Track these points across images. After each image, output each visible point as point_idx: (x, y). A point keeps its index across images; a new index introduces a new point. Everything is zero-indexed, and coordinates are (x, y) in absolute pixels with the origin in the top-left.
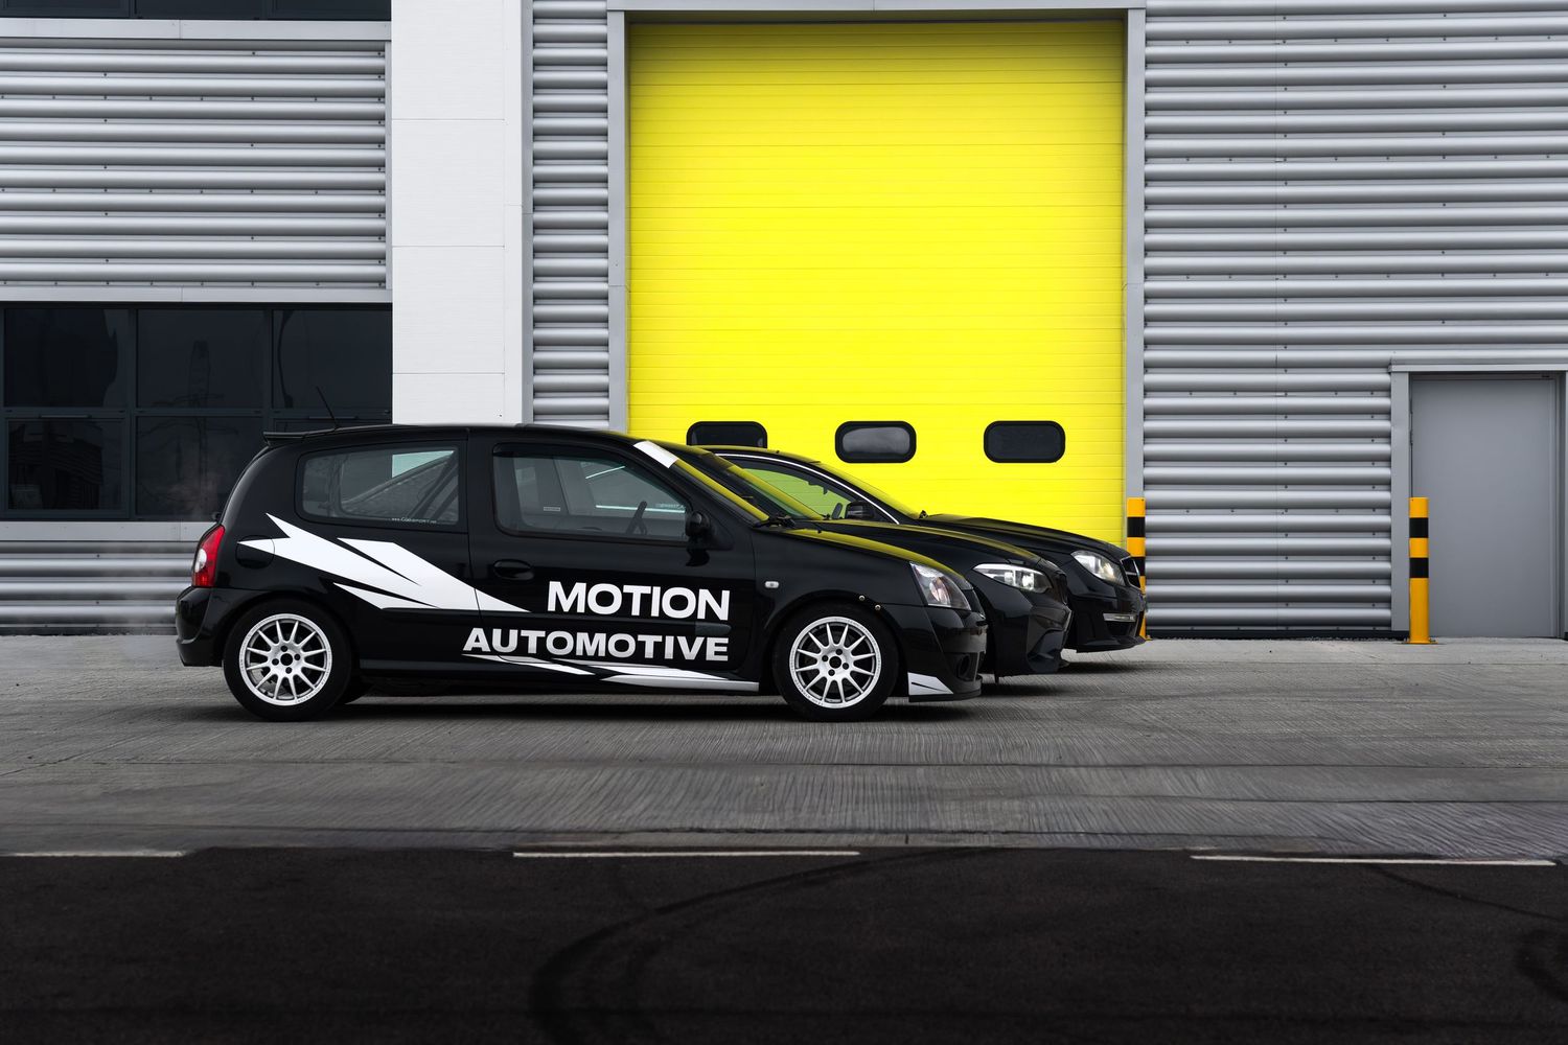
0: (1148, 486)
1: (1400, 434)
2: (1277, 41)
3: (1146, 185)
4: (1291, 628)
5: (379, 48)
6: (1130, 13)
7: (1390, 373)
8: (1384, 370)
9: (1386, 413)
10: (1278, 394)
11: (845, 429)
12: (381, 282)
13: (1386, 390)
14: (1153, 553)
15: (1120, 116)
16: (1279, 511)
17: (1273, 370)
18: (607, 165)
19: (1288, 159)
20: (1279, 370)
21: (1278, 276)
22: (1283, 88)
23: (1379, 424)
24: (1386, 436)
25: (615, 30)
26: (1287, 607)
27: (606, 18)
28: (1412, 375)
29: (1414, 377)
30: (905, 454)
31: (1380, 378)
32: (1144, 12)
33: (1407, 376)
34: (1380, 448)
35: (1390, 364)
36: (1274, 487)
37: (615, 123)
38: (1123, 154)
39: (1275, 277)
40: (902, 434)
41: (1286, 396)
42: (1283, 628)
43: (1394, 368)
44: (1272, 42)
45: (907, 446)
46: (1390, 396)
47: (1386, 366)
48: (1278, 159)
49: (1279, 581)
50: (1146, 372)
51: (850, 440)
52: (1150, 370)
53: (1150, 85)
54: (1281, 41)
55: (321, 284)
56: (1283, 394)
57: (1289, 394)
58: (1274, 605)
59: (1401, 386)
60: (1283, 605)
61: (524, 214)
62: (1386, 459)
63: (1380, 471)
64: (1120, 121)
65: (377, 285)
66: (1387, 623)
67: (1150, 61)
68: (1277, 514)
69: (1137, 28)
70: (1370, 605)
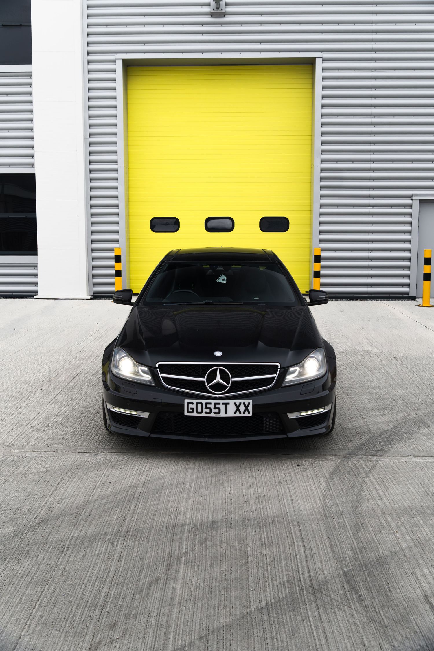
0: (320, 242)
1: (415, 223)
2: (372, 71)
3: (322, 127)
4: (372, 295)
5: (29, 75)
6: (316, 59)
7: (412, 200)
8: (410, 198)
9: (410, 215)
10: (370, 207)
11: (208, 220)
12: (33, 165)
13: (411, 206)
14: (323, 267)
15: (311, 101)
16: (369, 251)
17: (368, 198)
18: (116, 119)
19: (376, 117)
20: (370, 198)
21: (371, 162)
22: (374, 89)
23: (407, 219)
24: (410, 223)
25: (119, 66)
26: (371, 287)
27: (115, 62)
28: (420, 200)
29: (421, 201)
30: (230, 229)
31: (408, 201)
32: (321, 59)
33: (418, 200)
34: (407, 228)
35: (412, 196)
36: (367, 242)
37: (120, 103)
38: (312, 116)
39: (369, 162)
40: (229, 222)
41: (373, 208)
42: (370, 295)
43: (414, 198)
44: (371, 71)
45: (231, 226)
46: (412, 208)
47: (411, 197)
48: (372, 117)
49: (369, 278)
50: (321, 199)
51: (211, 224)
52: (322, 198)
53: (323, 87)
54: (374, 71)
55: (11, 166)
56: (372, 207)
57: (374, 207)
58: (367, 286)
59: (416, 204)
60: (370, 286)
61: (85, 139)
62: (410, 232)
63: (407, 237)
64: (311, 103)
65: (32, 166)
66: (408, 293)
67: (324, 78)
68: (368, 253)
69: (319, 65)
70: (402, 286)
